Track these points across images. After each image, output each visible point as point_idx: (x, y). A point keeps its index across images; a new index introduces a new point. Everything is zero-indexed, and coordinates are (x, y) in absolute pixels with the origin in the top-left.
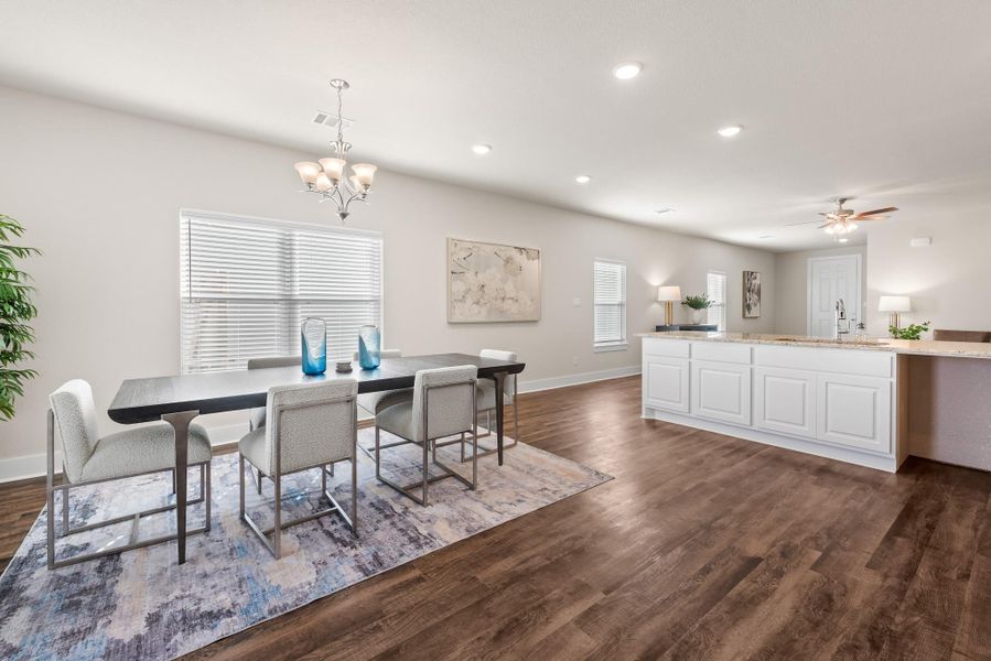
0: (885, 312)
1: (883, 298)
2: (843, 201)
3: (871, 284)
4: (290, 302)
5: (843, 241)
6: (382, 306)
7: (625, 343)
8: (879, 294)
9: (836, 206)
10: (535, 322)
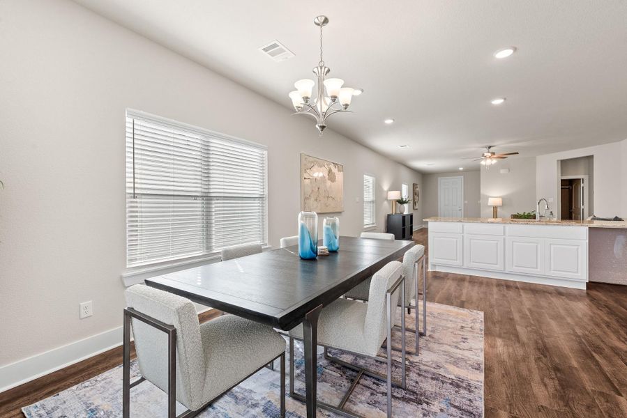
0: (490, 206)
1: (490, 199)
2: (490, 147)
3: (482, 191)
4: (207, 198)
5: (461, 169)
6: (266, 202)
7: (375, 225)
8: (488, 197)
9: (486, 150)
10: (340, 213)
